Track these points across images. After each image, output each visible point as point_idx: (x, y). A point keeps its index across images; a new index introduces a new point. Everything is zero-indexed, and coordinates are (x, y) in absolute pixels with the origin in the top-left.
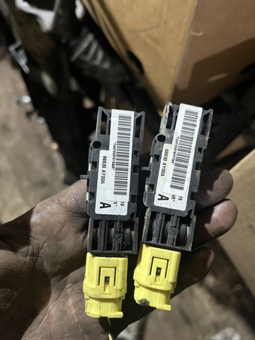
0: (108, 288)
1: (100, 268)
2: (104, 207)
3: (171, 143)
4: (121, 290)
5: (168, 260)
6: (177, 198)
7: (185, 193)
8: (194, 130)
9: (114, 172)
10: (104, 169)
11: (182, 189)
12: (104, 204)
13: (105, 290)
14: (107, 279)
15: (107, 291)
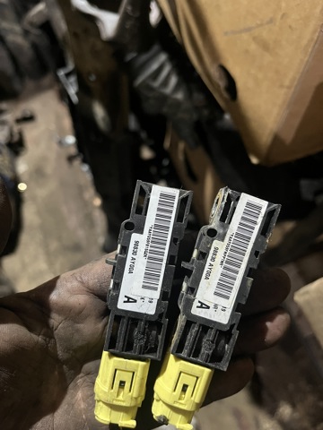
0: (122, 394)
1: (116, 370)
2: (128, 301)
3: (223, 240)
4: (136, 398)
5: (197, 378)
6: (220, 308)
7: (230, 304)
8: (253, 228)
9: (145, 261)
10: (134, 257)
11: (227, 298)
12: (129, 298)
13: (118, 395)
14: (122, 384)
15: (121, 397)
